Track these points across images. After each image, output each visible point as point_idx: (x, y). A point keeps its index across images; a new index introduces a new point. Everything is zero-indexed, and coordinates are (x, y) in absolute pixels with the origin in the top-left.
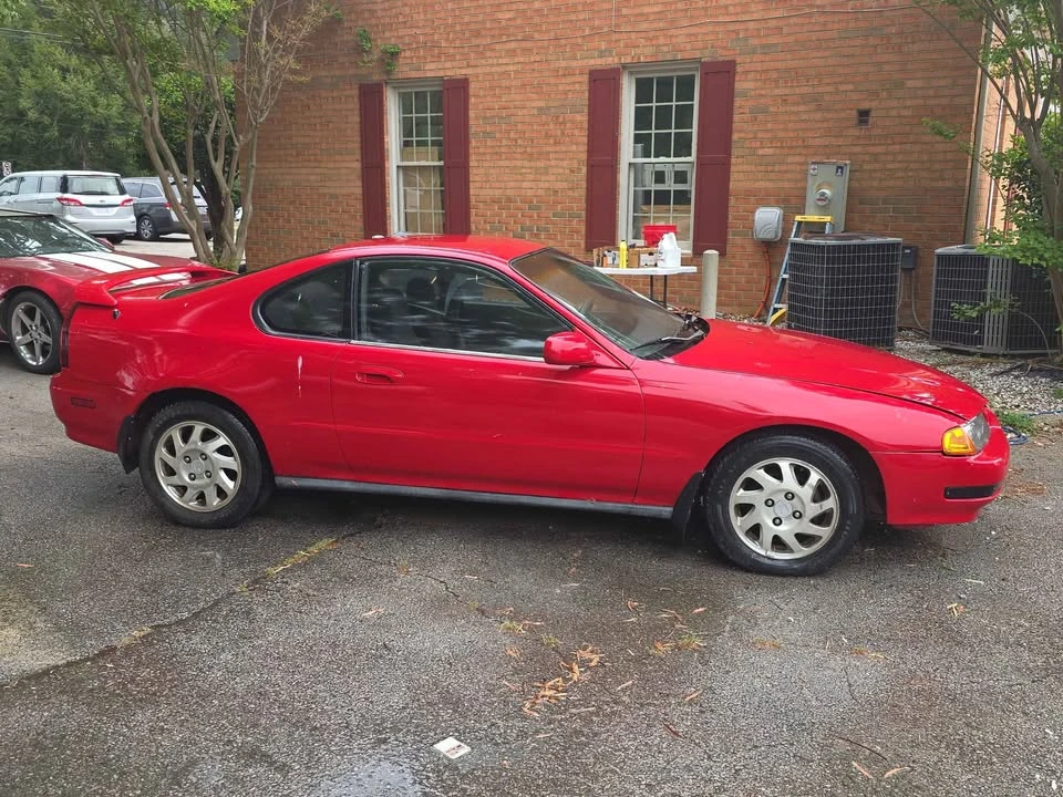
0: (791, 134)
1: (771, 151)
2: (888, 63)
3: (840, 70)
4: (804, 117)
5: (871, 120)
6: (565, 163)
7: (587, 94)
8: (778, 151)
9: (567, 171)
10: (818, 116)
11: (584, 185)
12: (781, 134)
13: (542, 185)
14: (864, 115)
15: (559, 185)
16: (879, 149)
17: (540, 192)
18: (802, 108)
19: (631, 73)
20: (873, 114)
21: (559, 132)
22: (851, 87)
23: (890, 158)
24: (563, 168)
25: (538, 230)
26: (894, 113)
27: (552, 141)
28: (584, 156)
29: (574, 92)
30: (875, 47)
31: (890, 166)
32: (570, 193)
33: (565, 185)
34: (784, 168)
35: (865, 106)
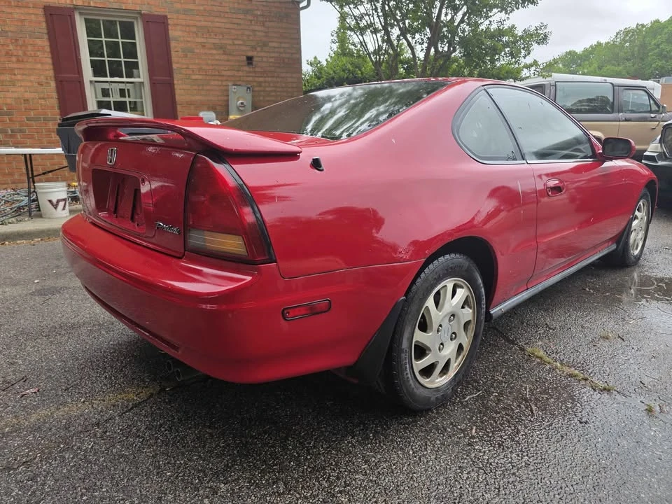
0: (211, 67)
1: (200, 77)
2: (259, 31)
3: (233, 32)
4: (217, 57)
5: (254, 63)
6: (32, 78)
7: (44, 25)
8: (204, 77)
9: (36, 85)
10: (225, 57)
11: (55, 95)
12: (204, 67)
13: (9, 95)
14: (250, 59)
15: (27, 95)
16: (261, 79)
17: (9, 101)
18: (214, 52)
19: (81, 14)
20: (255, 59)
21: (20, 53)
22: (241, 42)
23: (267, 84)
24: (31, 81)
25: (12, 131)
26: (265, 59)
27: (14, 59)
28: (51, 73)
29: (31, 21)
30: (251, 21)
31: (267, 89)
32: (42, 102)
33: (36, 95)
34: (208, 88)
35: (250, 54)
